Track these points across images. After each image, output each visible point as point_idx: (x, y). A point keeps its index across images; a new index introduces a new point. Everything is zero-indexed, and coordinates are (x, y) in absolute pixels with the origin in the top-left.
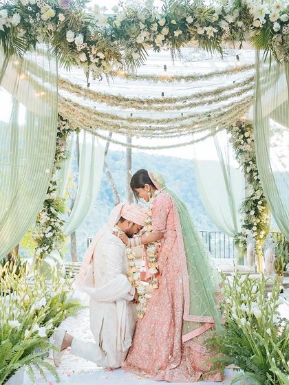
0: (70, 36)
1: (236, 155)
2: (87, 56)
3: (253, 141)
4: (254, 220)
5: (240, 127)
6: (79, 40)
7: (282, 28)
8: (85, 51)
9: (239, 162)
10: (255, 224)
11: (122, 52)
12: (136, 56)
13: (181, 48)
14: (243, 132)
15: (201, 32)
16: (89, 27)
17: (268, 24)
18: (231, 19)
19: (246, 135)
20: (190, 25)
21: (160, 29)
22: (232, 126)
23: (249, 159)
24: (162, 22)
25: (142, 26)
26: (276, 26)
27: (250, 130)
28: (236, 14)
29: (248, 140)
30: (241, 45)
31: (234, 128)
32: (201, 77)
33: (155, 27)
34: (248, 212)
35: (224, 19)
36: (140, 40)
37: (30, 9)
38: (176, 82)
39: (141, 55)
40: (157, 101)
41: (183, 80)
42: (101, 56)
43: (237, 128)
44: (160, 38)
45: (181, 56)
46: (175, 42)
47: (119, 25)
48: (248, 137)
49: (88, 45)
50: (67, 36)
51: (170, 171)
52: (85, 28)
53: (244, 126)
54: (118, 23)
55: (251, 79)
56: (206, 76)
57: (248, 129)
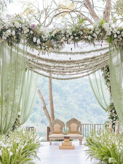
0: (35, 39)
1: (105, 83)
2: (41, 47)
4: (114, 115)
5: (108, 68)
6: (39, 41)
7: (117, 36)
8: (40, 45)
9: (107, 86)
10: (115, 117)
11: (55, 45)
12: (60, 47)
13: (78, 43)
15: (86, 37)
16: (42, 36)
17: (112, 34)
18: (98, 33)
20: (82, 35)
21: (70, 36)
22: (104, 68)
24: (71, 34)
25: (63, 35)
26: (115, 36)
28: (100, 31)
30: (102, 42)
32: (86, 52)
33: (68, 36)
34: (111, 111)
35: (95, 33)
36: (62, 41)
37: (20, 29)
38: (76, 54)
39: (62, 46)
40: (68, 62)
41: (79, 54)
42: (47, 47)
44: (70, 40)
45: (78, 46)
46: (75, 41)
47: (54, 35)
49: (42, 43)
50: (34, 39)
51: (70, 87)
52: (41, 36)
54: (53, 35)
55: (108, 53)
56: (88, 52)
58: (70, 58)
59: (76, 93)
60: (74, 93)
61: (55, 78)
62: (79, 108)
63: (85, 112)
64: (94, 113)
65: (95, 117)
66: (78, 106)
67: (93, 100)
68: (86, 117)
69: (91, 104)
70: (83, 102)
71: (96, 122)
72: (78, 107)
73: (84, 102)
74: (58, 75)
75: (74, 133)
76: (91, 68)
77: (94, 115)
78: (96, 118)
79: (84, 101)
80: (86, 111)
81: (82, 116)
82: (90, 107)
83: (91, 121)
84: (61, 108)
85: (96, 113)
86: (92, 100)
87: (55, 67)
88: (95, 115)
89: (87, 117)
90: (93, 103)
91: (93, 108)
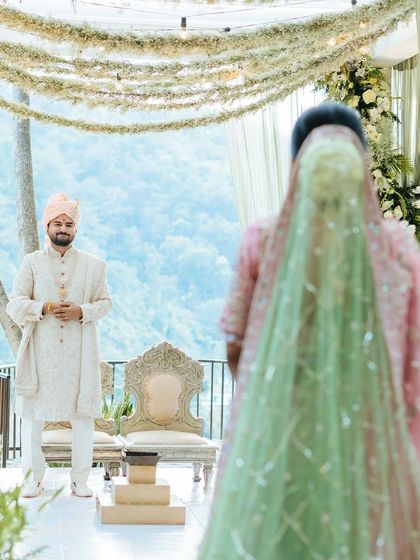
3: (384, 113)
5: (352, 75)
14: (358, 90)
19: (368, 97)
23: (373, 164)
27: (378, 83)
29: (373, 112)
31: (335, 77)
43: (344, 78)
48: (373, 105)
53: (360, 73)
57: (372, 81)
58: (184, 20)
59: (91, 182)
60: (80, 178)
61: (71, 123)
62: (108, 259)
63: (137, 282)
64: (183, 285)
65: (187, 305)
66: (101, 247)
67: (180, 220)
68: (143, 304)
69: (168, 238)
70: (129, 226)
71: (193, 332)
72: (104, 253)
73: (134, 229)
74: (93, 105)
75: (164, 424)
76: (285, 74)
77: (183, 298)
78: (192, 309)
79: (134, 220)
80: (142, 276)
81: (121, 300)
82: (163, 252)
83: (165, 329)
84: (11, 257)
85: (192, 286)
86: (176, 220)
87: (81, 65)
88: (190, 294)
89: (148, 307)
90: (178, 231)
91: (179, 259)
